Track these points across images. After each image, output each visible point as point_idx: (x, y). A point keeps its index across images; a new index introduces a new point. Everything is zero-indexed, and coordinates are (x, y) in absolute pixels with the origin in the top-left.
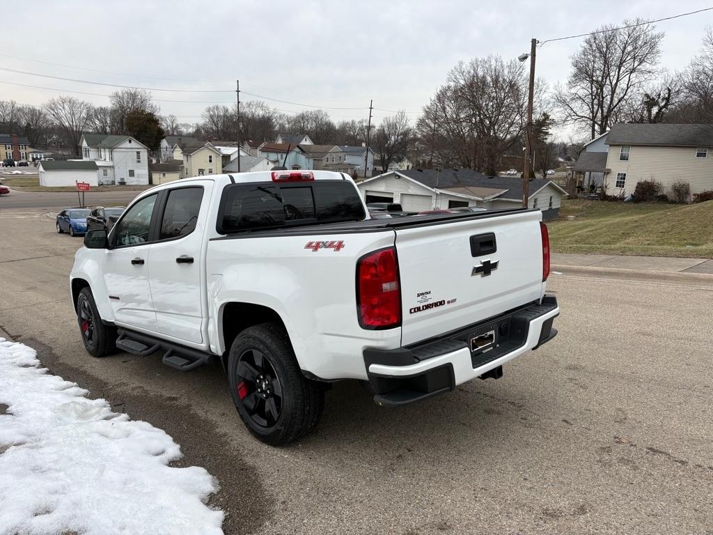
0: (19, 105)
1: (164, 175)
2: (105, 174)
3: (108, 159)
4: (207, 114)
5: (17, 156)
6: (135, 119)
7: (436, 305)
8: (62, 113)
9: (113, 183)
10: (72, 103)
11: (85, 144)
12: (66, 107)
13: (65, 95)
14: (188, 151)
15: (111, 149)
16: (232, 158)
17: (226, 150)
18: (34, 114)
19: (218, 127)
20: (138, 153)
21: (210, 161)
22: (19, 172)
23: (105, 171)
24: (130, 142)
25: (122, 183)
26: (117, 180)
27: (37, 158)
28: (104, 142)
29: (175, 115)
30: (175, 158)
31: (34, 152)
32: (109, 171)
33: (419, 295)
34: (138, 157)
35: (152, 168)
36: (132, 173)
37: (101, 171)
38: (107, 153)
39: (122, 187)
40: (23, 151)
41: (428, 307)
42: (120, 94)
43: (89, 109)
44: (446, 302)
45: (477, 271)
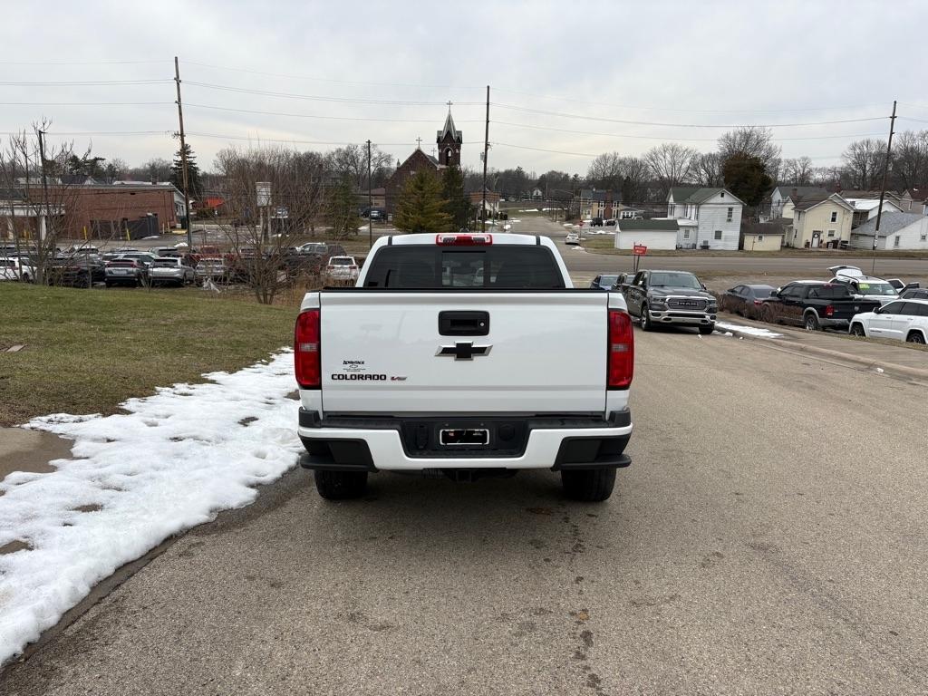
0: (621, 156)
1: (761, 238)
2: (686, 236)
3: (693, 218)
4: (851, 152)
5: (608, 214)
6: (734, 166)
7: (371, 377)
8: (662, 164)
9: (694, 246)
10: (674, 150)
11: (671, 200)
12: (668, 156)
13: (668, 143)
14: (801, 206)
15: (698, 205)
16: (870, 216)
17: (862, 204)
18: (636, 165)
19: (864, 171)
20: (730, 209)
21: (834, 220)
22: (603, 232)
23: (687, 232)
24: (722, 196)
25: (705, 247)
26: (700, 243)
27: (628, 217)
28: (693, 197)
29: (809, 156)
30: (784, 216)
31: (626, 210)
32: (691, 231)
33: (345, 363)
34: (730, 215)
35: (746, 229)
36: (718, 235)
37: (682, 232)
38: (694, 210)
39: (703, 252)
40: (614, 209)
41: (361, 377)
42: (732, 136)
43: (695, 157)
44: (388, 378)
45: (446, 352)
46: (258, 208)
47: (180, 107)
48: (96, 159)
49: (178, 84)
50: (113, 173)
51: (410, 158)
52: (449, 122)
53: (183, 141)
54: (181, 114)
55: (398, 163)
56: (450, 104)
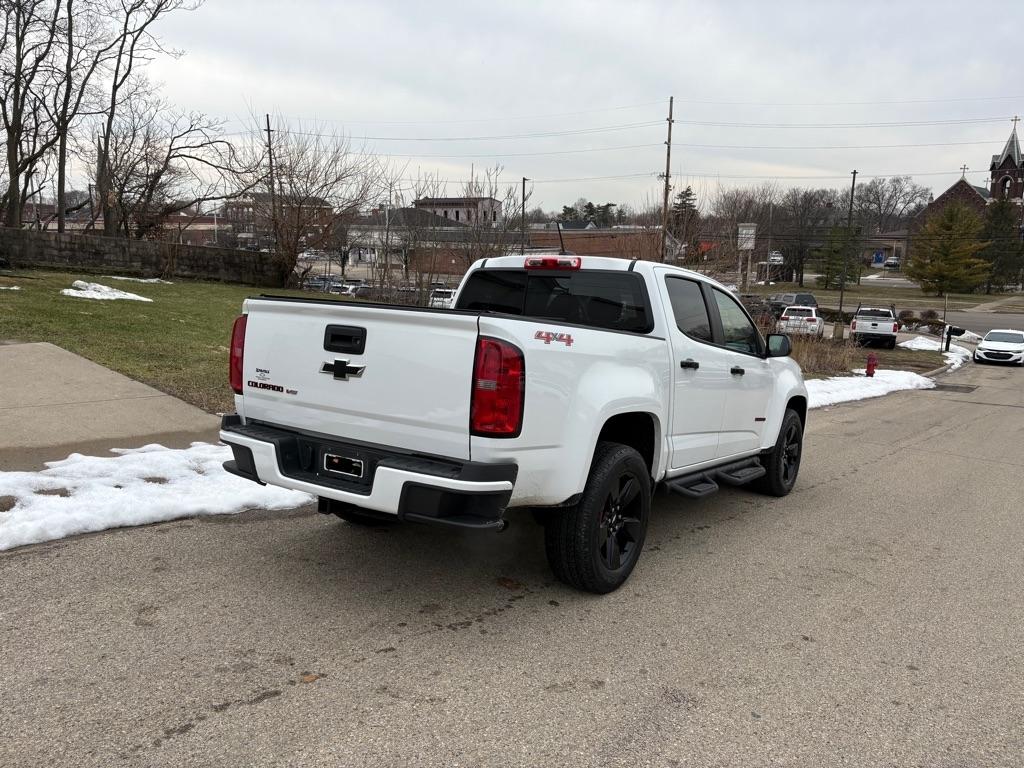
7: (274, 388)
33: (258, 370)
41: (265, 386)
44: (285, 391)
45: (327, 368)
46: (739, 252)
47: (669, 147)
48: (609, 205)
49: (670, 124)
50: (622, 218)
51: (949, 191)
52: (1013, 143)
53: (667, 182)
54: (669, 155)
55: (932, 198)
56: (1016, 120)
